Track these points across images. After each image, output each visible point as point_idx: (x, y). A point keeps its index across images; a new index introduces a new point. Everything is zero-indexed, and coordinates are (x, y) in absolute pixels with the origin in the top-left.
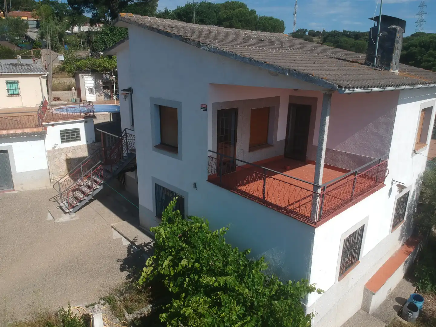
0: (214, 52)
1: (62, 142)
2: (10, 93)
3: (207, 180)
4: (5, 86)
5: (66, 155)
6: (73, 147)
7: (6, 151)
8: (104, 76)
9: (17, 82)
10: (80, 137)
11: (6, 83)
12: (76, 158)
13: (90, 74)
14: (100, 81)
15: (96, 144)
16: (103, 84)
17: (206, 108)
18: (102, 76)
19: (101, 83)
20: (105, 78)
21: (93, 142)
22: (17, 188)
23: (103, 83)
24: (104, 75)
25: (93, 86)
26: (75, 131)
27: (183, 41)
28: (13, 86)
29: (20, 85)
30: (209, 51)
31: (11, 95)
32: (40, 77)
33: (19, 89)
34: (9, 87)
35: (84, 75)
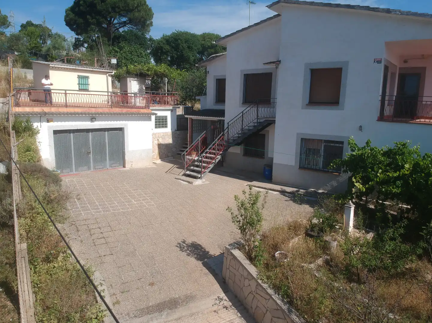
1: (156, 127)
2: (81, 88)
4: (76, 81)
5: (158, 140)
6: (163, 133)
8: (147, 81)
9: (87, 77)
10: (159, 127)
11: (78, 78)
12: (164, 144)
13: (136, 79)
14: (144, 86)
16: (145, 89)
18: (145, 82)
19: (144, 88)
20: (147, 83)
21: (175, 130)
22: (128, 166)
23: (146, 88)
24: (146, 81)
25: (137, 90)
26: (164, 118)
28: (82, 81)
29: (90, 81)
31: (82, 89)
32: (107, 75)
33: (89, 84)
34: (81, 81)
35: (131, 79)
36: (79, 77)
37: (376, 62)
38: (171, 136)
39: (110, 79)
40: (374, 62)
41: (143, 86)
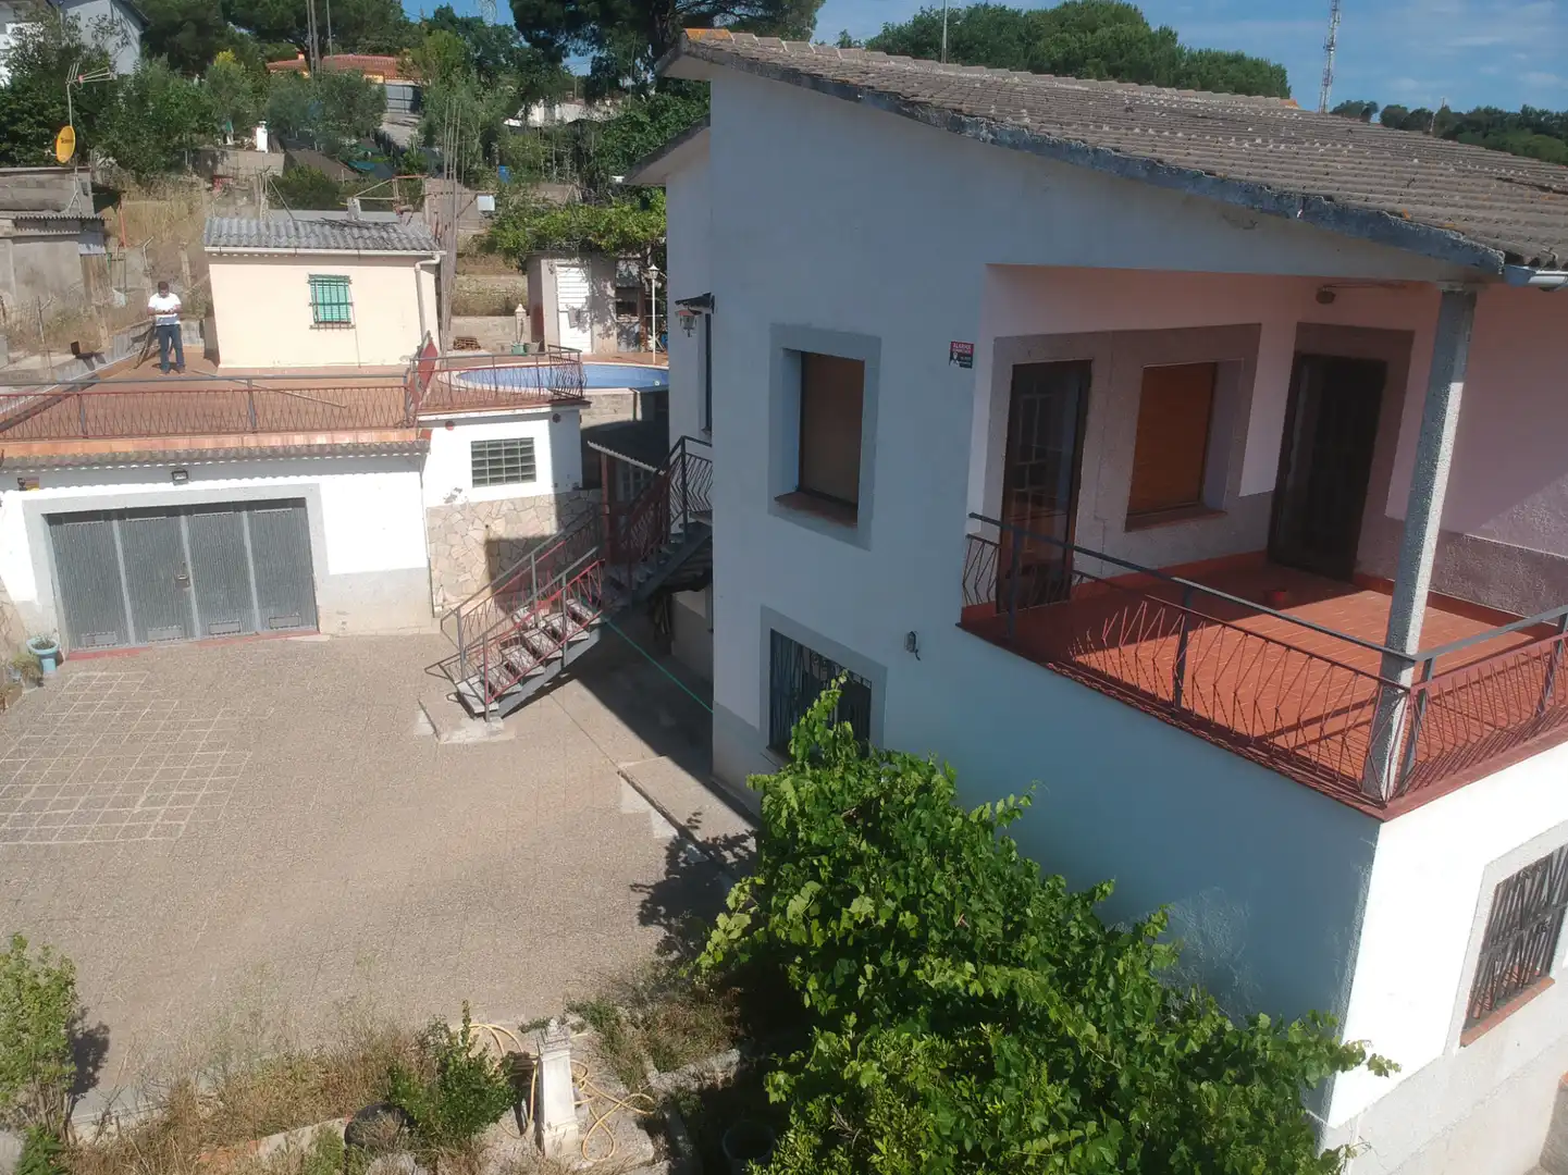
0: (1014, 146)
1: (476, 482)
2: (321, 318)
3: (957, 625)
4: (305, 293)
5: (487, 526)
6: (512, 501)
7: (299, 503)
8: (622, 266)
9: (345, 280)
10: (533, 468)
11: (309, 282)
12: (518, 540)
13: (576, 261)
14: (609, 285)
15: (583, 494)
16: (616, 293)
17: (971, 355)
18: (616, 269)
19: (611, 292)
20: (625, 274)
21: (576, 488)
22: (329, 626)
23: (618, 290)
24: (621, 263)
25: (584, 300)
26: (519, 447)
27: (899, 111)
28: (329, 294)
29: (355, 292)
30: (992, 141)
31: (325, 322)
32: (418, 266)
33: (351, 304)
34: (320, 295)
35: (556, 262)
36: (314, 280)
37: (955, 357)
38: (553, 510)
39: (428, 279)
40: (952, 358)
41: (605, 287)
